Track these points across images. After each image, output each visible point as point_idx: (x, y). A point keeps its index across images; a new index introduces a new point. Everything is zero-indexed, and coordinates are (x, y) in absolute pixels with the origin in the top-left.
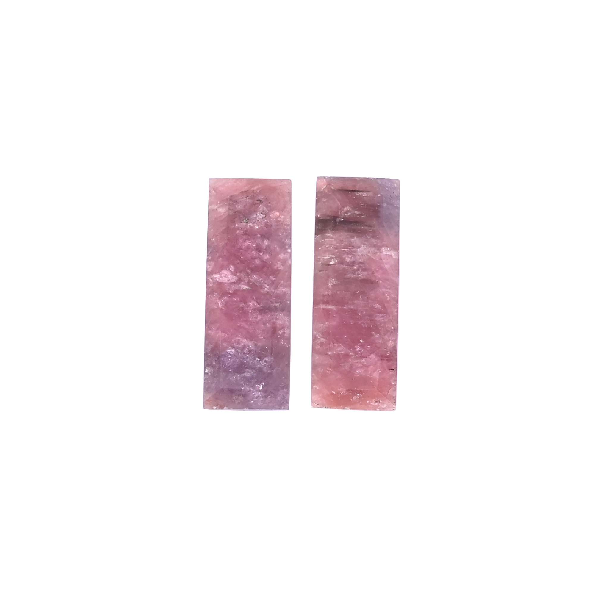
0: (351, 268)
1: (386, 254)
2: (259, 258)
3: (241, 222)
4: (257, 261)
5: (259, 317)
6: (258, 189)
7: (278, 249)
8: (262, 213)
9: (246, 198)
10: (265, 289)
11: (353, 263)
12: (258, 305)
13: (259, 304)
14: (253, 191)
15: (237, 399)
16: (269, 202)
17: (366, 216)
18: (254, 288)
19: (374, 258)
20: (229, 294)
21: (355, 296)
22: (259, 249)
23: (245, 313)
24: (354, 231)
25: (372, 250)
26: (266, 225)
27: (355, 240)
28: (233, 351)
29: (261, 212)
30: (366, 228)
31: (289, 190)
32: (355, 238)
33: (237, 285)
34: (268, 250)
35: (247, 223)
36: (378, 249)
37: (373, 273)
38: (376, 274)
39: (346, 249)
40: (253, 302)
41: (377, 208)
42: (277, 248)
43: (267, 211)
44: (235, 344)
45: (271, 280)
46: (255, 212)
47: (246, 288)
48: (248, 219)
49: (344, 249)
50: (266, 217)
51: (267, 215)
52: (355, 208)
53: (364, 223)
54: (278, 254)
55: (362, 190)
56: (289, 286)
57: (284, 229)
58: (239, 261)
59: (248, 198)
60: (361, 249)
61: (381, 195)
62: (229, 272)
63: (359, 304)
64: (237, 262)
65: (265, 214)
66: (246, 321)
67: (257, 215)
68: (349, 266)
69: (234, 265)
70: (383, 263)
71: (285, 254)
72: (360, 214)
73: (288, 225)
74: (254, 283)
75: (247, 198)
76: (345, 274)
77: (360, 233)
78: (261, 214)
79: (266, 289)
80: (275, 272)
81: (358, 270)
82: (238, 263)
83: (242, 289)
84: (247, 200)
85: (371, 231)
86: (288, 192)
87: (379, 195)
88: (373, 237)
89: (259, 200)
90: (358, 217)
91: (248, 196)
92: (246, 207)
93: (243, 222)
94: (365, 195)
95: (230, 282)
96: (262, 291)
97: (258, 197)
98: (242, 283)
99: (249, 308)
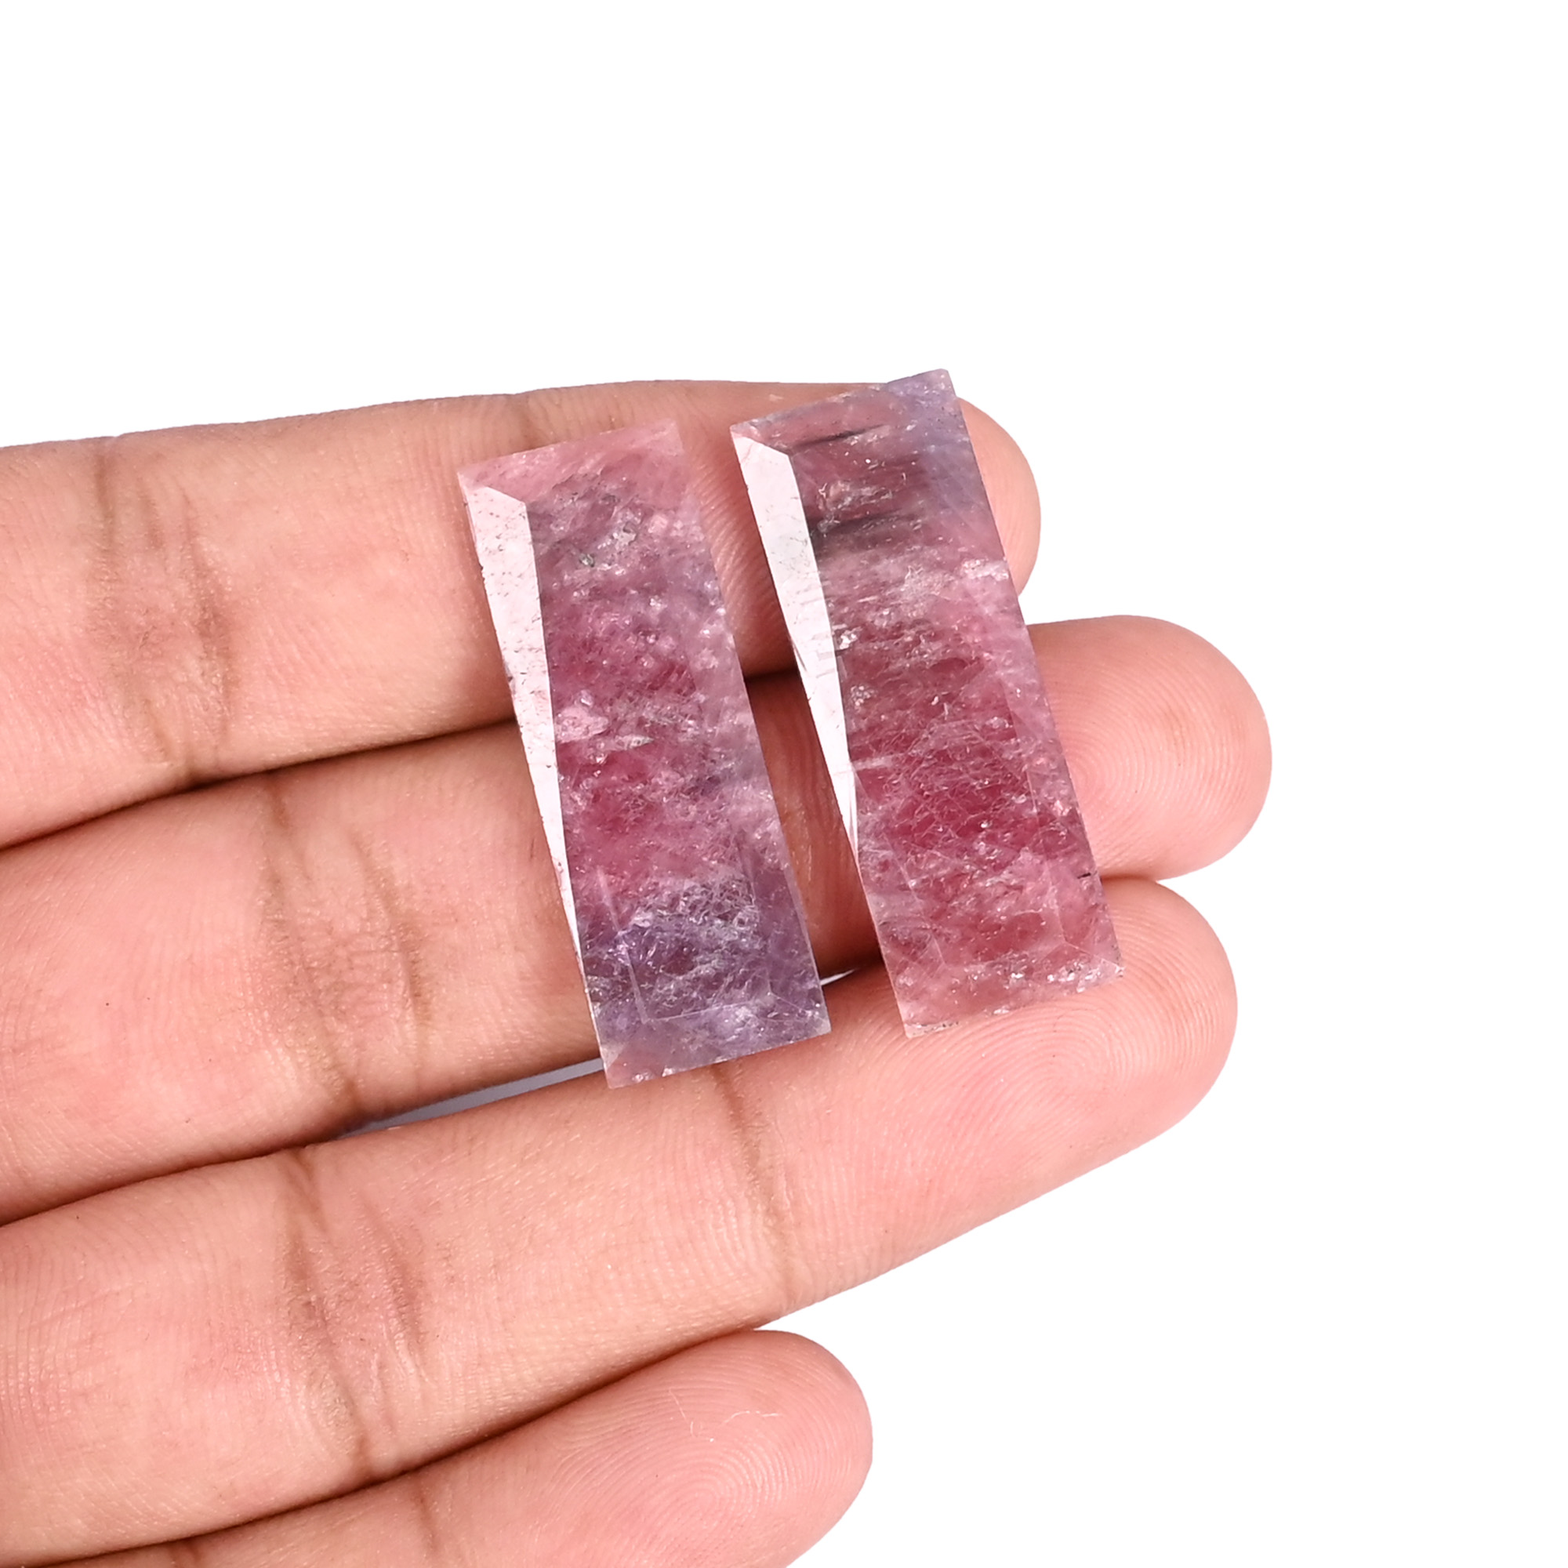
0: (897, 644)
1: (977, 579)
2: (650, 652)
3: (577, 569)
4: (647, 663)
5: (693, 809)
6: (595, 467)
7: (693, 616)
8: (625, 530)
9: (573, 499)
10: (686, 731)
11: (898, 630)
12: (682, 779)
13: (683, 776)
14: (586, 475)
15: (692, 1042)
16: (636, 496)
17: (893, 492)
18: (659, 736)
19: (949, 598)
20: (598, 766)
21: (930, 712)
22: (642, 628)
23: (654, 809)
24: (875, 541)
25: (938, 576)
26: (645, 559)
27: (888, 566)
28: (650, 916)
29: (622, 527)
30: (903, 524)
32: (884, 560)
33: (612, 741)
34: (666, 623)
35: (592, 566)
36: (952, 571)
37: (957, 637)
38: (968, 638)
39: (869, 596)
40: (665, 774)
41: (914, 463)
42: (690, 614)
43: (638, 521)
44: (648, 898)
45: (698, 702)
46: (606, 530)
47: (639, 742)
48: (593, 556)
49: (863, 597)
50: (639, 536)
51: (639, 531)
52: (858, 483)
53: (894, 514)
54: (696, 628)
55: (860, 427)
57: (693, 557)
58: (599, 675)
59: (579, 499)
60: (906, 585)
61: (914, 426)
62: (580, 709)
63: (949, 731)
64: (596, 679)
65: (635, 531)
66: (661, 829)
67: (612, 538)
68: (891, 641)
69: (589, 686)
70: (977, 605)
71: (711, 623)
72: (877, 494)
74: (653, 724)
75: (576, 498)
76: (887, 665)
77: (894, 543)
78: (625, 534)
79: (689, 730)
80: (703, 680)
81: (917, 642)
82: (599, 680)
83: (627, 746)
84: (577, 504)
85: (918, 530)
87: (909, 428)
88: (931, 542)
89: (609, 496)
90: (874, 501)
91: (576, 494)
92: (579, 525)
93: (581, 566)
94: (872, 437)
95: (590, 735)
96: (682, 739)
97: (603, 488)
98: (623, 730)
99: (659, 793)
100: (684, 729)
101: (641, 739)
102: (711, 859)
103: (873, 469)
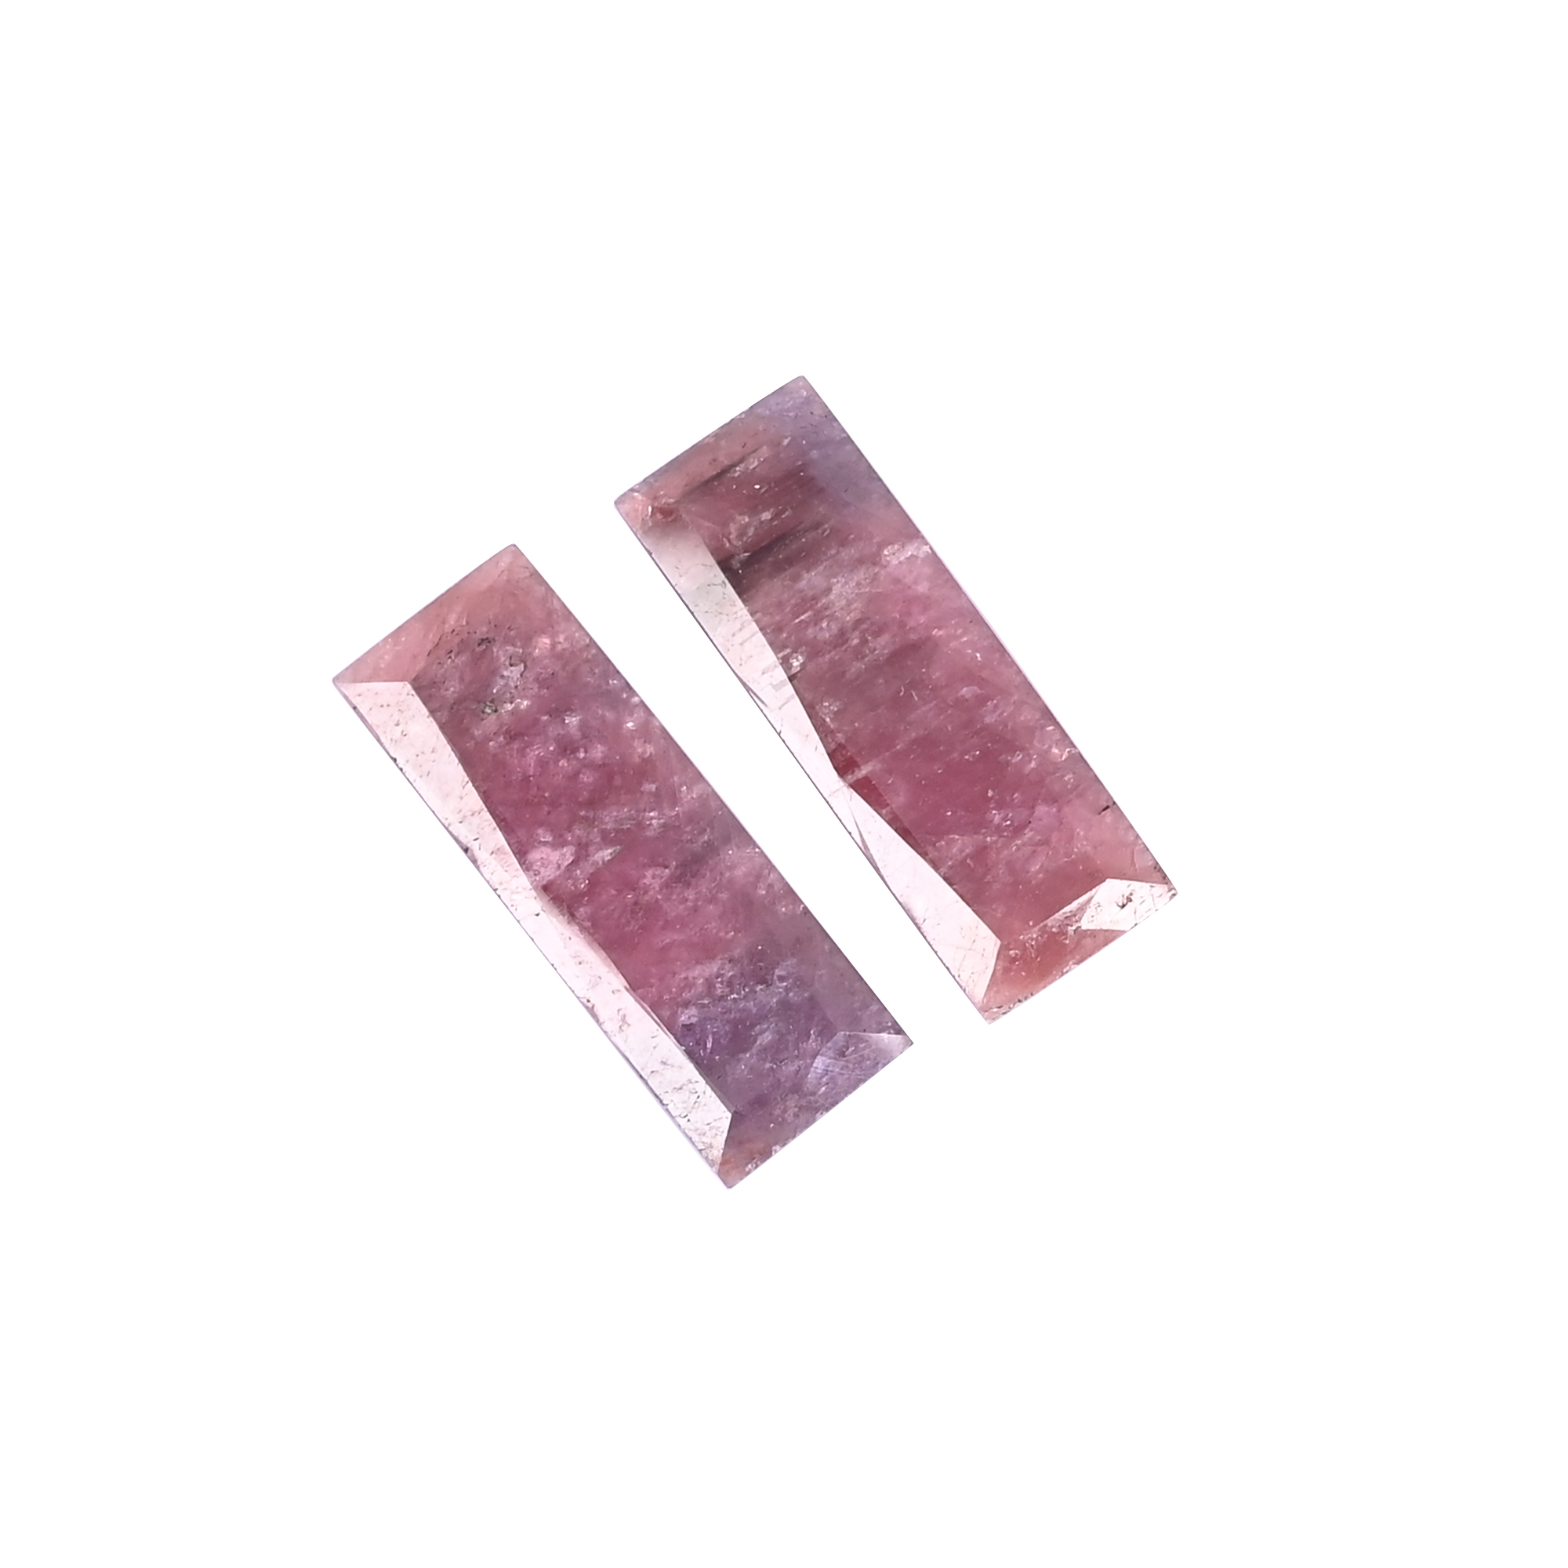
0: (846, 650)
1: (900, 562)
2: (585, 766)
3: (482, 720)
4: (587, 778)
5: (690, 894)
6: (459, 619)
7: (609, 715)
8: (511, 665)
9: (450, 657)
10: (651, 824)
11: (842, 637)
12: (667, 870)
13: (666, 867)
14: (453, 631)
15: (785, 1111)
16: (509, 628)
17: (792, 508)
18: (628, 840)
19: (880, 590)
20: (582, 895)
21: (900, 704)
22: (567, 748)
23: (652, 910)
24: (790, 561)
25: (861, 575)
26: (542, 683)
27: (811, 579)
28: (693, 1011)
29: (507, 663)
30: (811, 535)
31: (527, 568)
32: (806, 575)
33: (586, 864)
34: (587, 734)
35: (496, 711)
36: (874, 564)
37: (902, 625)
38: (911, 623)
39: (803, 614)
40: (649, 873)
41: (802, 474)
42: (607, 714)
43: (521, 651)
44: (684, 994)
45: (650, 793)
46: (494, 672)
47: (611, 854)
48: (492, 701)
49: (797, 617)
50: (528, 664)
51: (526, 659)
52: (754, 511)
53: (800, 528)
54: (619, 724)
55: (736, 458)
56: (699, 777)
57: (587, 661)
58: (546, 809)
59: (456, 656)
60: (834, 592)
61: (789, 439)
62: (543, 849)
63: (925, 715)
64: (545, 813)
65: (522, 661)
66: (667, 925)
67: (502, 677)
68: (838, 649)
69: (541, 824)
70: (909, 587)
71: (631, 714)
72: (776, 515)
73: (588, 645)
74: (617, 831)
75: (452, 655)
76: (844, 673)
77: (807, 557)
78: (512, 668)
79: (654, 821)
80: (645, 769)
81: (864, 642)
82: (549, 813)
83: (601, 863)
84: (456, 661)
85: (828, 535)
86: (528, 574)
87: (786, 442)
88: (843, 543)
89: (483, 640)
90: (776, 522)
91: (451, 651)
92: (467, 678)
93: (485, 716)
94: (753, 463)
95: (563, 868)
96: (650, 833)
97: (474, 635)
98: (592, 849)
99: (651, 893)
100: (648, 823)
101: (610, 851)
102: (727, 933)
103: (764, 493)
